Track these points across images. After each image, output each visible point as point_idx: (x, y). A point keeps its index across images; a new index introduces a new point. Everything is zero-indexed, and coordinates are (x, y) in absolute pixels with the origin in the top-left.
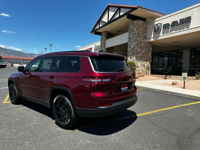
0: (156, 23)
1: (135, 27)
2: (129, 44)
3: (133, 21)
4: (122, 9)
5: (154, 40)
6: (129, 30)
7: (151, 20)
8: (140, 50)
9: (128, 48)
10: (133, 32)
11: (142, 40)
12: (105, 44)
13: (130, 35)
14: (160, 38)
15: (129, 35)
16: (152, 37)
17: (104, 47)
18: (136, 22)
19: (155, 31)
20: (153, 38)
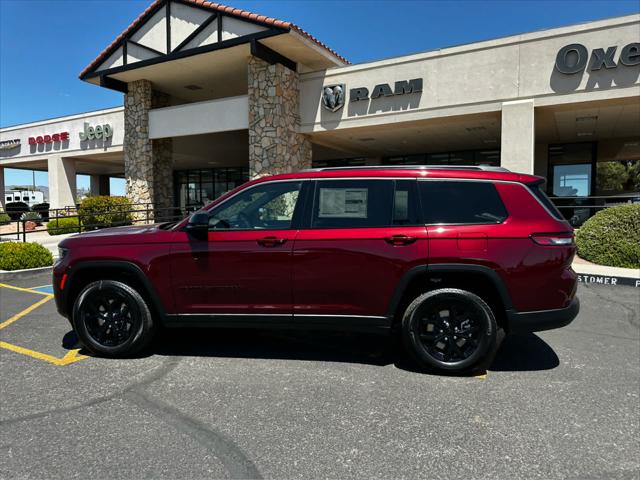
0: (327, 82)
1: (270, 84)
2: (251, 133)
3: (265, 63)
4: (226, 21)
5: (323, 129)
6: (250, 92)
7: (311, 70)
8: (287, 157)
9: (251, 147)
10: (266, 98)
11: (291, 128)
12: (147, 125)
13: (256, 109)
14: (342, 126)
15: (252, 107)
16: (318, 119)
17: (141, 135)
18: (272, 69)
19: (329, 105)
20: (322, 124)
